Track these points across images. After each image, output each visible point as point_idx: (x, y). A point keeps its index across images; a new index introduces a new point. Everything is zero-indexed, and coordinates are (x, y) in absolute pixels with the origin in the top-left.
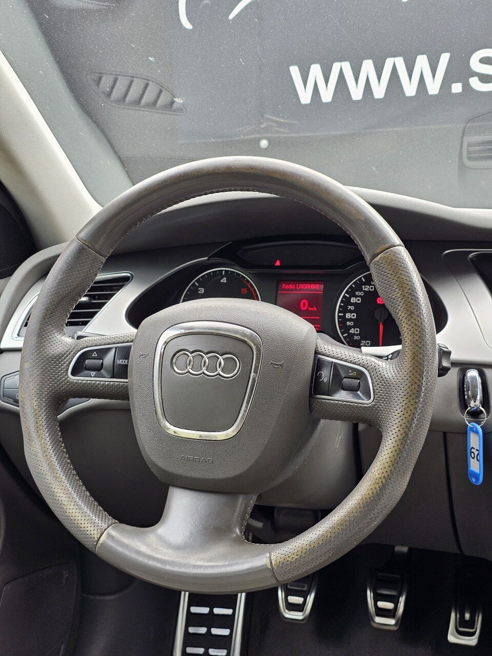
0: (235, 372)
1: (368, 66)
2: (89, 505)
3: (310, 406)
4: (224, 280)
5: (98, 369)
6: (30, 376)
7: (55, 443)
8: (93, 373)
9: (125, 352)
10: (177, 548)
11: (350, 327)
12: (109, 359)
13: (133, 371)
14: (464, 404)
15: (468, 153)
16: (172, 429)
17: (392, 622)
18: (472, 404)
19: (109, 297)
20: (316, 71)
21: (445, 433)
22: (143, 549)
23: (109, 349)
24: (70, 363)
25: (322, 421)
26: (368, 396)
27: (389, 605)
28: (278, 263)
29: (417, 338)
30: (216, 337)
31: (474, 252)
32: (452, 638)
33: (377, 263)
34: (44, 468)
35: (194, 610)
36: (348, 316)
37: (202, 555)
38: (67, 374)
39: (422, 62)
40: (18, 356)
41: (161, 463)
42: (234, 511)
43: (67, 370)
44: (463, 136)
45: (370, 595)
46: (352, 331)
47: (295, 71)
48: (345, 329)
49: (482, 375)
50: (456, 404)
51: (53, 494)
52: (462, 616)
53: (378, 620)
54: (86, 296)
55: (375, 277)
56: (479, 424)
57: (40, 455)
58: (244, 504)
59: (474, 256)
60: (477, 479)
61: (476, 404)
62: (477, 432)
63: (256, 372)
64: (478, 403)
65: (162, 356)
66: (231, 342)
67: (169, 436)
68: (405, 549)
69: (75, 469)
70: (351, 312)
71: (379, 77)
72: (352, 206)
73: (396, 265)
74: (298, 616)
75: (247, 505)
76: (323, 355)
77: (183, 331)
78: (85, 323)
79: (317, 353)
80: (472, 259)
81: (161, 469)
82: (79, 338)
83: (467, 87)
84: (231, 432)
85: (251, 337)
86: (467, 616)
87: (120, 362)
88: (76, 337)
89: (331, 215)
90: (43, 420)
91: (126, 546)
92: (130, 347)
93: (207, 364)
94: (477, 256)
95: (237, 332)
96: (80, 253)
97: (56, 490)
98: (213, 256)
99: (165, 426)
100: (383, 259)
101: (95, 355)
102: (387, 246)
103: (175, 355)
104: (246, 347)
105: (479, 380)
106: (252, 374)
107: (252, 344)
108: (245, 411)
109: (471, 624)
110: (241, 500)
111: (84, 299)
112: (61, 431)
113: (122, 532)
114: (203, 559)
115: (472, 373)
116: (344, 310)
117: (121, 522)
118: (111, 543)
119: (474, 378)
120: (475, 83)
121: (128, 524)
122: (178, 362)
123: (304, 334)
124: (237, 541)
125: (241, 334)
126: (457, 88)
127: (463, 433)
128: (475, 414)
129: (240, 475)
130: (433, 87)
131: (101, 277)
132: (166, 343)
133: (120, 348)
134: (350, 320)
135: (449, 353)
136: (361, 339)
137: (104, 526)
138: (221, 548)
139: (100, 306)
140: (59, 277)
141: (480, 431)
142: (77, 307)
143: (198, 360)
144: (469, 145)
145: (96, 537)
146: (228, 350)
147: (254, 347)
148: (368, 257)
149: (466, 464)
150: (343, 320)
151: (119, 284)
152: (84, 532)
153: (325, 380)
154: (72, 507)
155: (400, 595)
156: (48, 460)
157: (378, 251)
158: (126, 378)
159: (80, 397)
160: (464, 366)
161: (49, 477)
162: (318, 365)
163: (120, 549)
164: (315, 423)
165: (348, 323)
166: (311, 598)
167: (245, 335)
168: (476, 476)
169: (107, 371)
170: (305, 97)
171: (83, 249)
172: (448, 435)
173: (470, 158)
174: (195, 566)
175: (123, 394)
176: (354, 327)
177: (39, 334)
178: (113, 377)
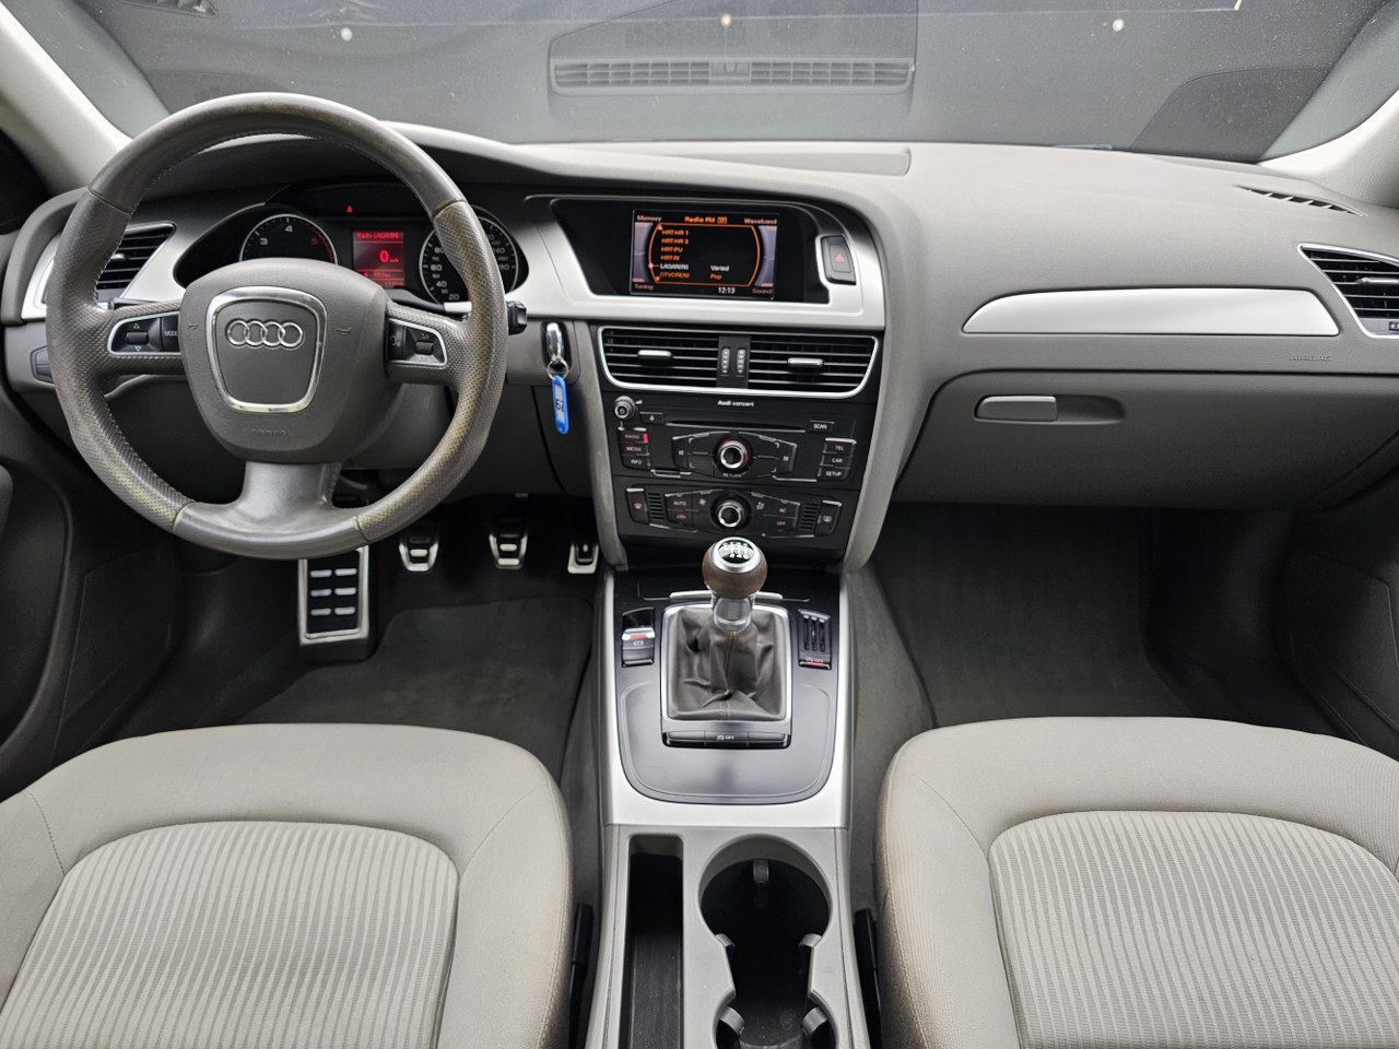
0: (299, 341)
2: (158, 487)
3: (386, 373)
4: (289, 229)
5: (144, 342)
6: (63, 353)
7: (107, 425)
8: (138, 347)
9: (172, 322)
10: (260, 522)
11: (437, 280)
12: (155, 329)
13: (184, 343)
14: (547, 358)
15: (557, 77)
16: (237, 404)
17: (515, 562)
18: (554, 358)
19: (149, 253)
21: (532, 387)
22: (225, 524)
23: (152, 321)
24: (108, 337)
25: (405, 386)
26: (441, 358)
27: (512, 547)
28: (350, 210)
29: (483, 299)
30: (272, 304)
31: (555, 198)
32: (573, 569)
33: (439, 221)
34: (100, 452)
35: (316, 574)
36: (433, 267)
37: (289, 525)
38: (106, 350)
40: (42, 328)
41: (231, 439)
42: (318, 480)
43: (106, 345)
44: (549, 57)
45: (492, 540)
46: (439, 284)
48: (431, 282)
49: (563, 328)
50: (540, 359)
51: (114, 479)
52: (581, 549)
53: (503, 562)
54: (118, 252)
55: (440, 238)
56: (562, 376)
57: (91, 439)
58: (327, 474)
59: (555, 203)
60: (564, 428)
61: (557, 358)
62: (559, 385)
63: (321, 340)
64: (559, 356)
65: (215, 327)
66: (290, 308)
67: (235, 411)
68: (525, 495)
69: (135, 450)
70: (436, 263)
72: (408, 157)
73: (458, 222)
74: (423, 567)
75: (332, 473)
76: (395, 318)
77: (235, 299)
78: (124, 285)
79: (387, 316)
80: (553, 207)
81: (232, 445)
82: (118, 306)
84: (302, 404)
85: (312, 303)
86: (586, 548)
87: (167, 333)
88: (113, 305)
89: (387, 165)
90: (87, 403)
91: (206, 524)
92: (176, 317)
93: (266, 334)
94: (559, 203)
95: (295, 297)
96: (98, 210)
97: (117, 475)
98: (271, 201)
99: (230, 402)
100: (444, 215)
101: (137, 327)
102: (447, 201)
103: (229, 325)
104: (306, 313)
105: (559, 334)
106: (318, 343)
107: (314, 311)
108: (315, 381)
109: (589, 554)
110: (324, 468)
111: (119, 256)
112: (112, 411)
113: (199, 510)
114: (289, 529)
115: (553, 327)
116: (428, 261)
117: (198, 500)
118: (188, 522)
119: (554, 333)
121: (205, 501)
122: (234, 333)
123: (372, 297)
124: (325, 507)
125: (300, 300)
127: (549, 385)
128: (558, 368)
129: (319, 445)
131: (131, 229)
132: (217, 313)
133: (166, 318)
134: (436, 272)
135: (525, 310)
136: (450, 292)
137: (178, 506)
138: (308, 516)
139: (141, 264)
140: (76, 238)
141: (563, 383)
142: (109, 267)
143: (255, 329)
144: (556, 68)
145: (171, 518)
146: (287, 318)
147: (316, 314)
148: (430, 214)
149: (553, 415)
150: (428, 273)
151: (160, 237)
152: (157, 514)
153: (399, 344)
154: (138, 490)
155: (522, 537)
156: (101, 444)
157: (439, 207)
158: (178, 351)
159: (128, 374)
160: (545, 320)
161: (107, 462)
162: (390, 328)
163: (199, 527)
164: (395, 388)
165: (434, 276)
166: (434, 549)
167: (305, 301)
168: (562, 426)
169: (154, 343)
171: (100, 204)
172: (536, 390)
173: (559, 84)
174: (282, 535)
175: (178, 369)
176: (440, 280)
177: (62, 305)
178: (163, 350)
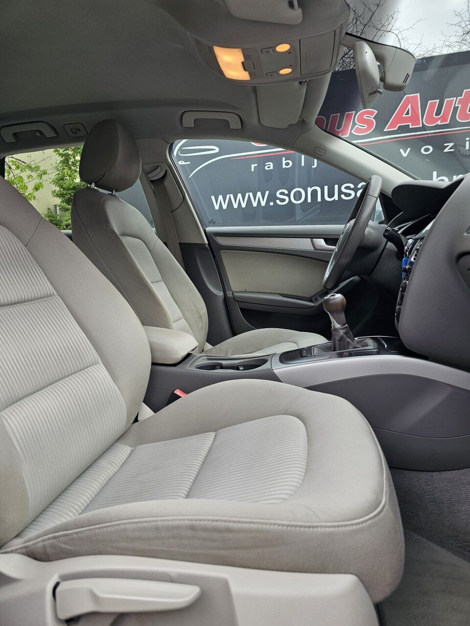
1: (239, 196)
20: (221, 197)
39: (259, 194)
47: (213, 197)
71: (244, 201)
83: (275, 203)
120: (278, 202)
126: (272, 204)
130: (263, 204)
170: (217, 207)
